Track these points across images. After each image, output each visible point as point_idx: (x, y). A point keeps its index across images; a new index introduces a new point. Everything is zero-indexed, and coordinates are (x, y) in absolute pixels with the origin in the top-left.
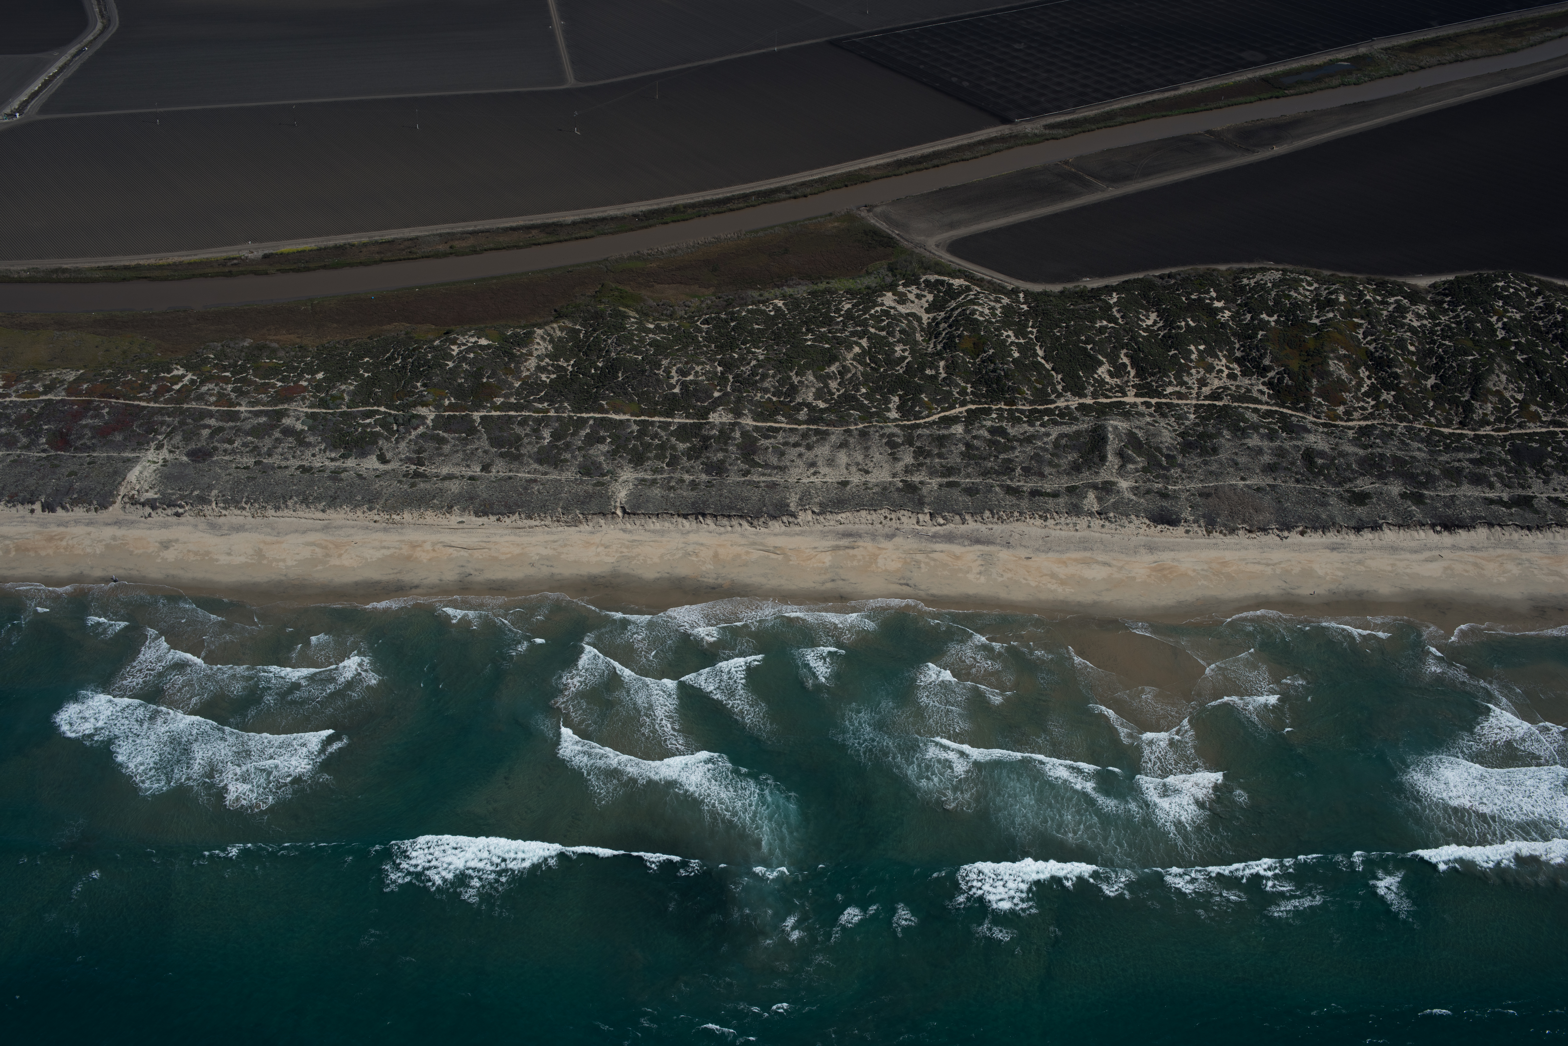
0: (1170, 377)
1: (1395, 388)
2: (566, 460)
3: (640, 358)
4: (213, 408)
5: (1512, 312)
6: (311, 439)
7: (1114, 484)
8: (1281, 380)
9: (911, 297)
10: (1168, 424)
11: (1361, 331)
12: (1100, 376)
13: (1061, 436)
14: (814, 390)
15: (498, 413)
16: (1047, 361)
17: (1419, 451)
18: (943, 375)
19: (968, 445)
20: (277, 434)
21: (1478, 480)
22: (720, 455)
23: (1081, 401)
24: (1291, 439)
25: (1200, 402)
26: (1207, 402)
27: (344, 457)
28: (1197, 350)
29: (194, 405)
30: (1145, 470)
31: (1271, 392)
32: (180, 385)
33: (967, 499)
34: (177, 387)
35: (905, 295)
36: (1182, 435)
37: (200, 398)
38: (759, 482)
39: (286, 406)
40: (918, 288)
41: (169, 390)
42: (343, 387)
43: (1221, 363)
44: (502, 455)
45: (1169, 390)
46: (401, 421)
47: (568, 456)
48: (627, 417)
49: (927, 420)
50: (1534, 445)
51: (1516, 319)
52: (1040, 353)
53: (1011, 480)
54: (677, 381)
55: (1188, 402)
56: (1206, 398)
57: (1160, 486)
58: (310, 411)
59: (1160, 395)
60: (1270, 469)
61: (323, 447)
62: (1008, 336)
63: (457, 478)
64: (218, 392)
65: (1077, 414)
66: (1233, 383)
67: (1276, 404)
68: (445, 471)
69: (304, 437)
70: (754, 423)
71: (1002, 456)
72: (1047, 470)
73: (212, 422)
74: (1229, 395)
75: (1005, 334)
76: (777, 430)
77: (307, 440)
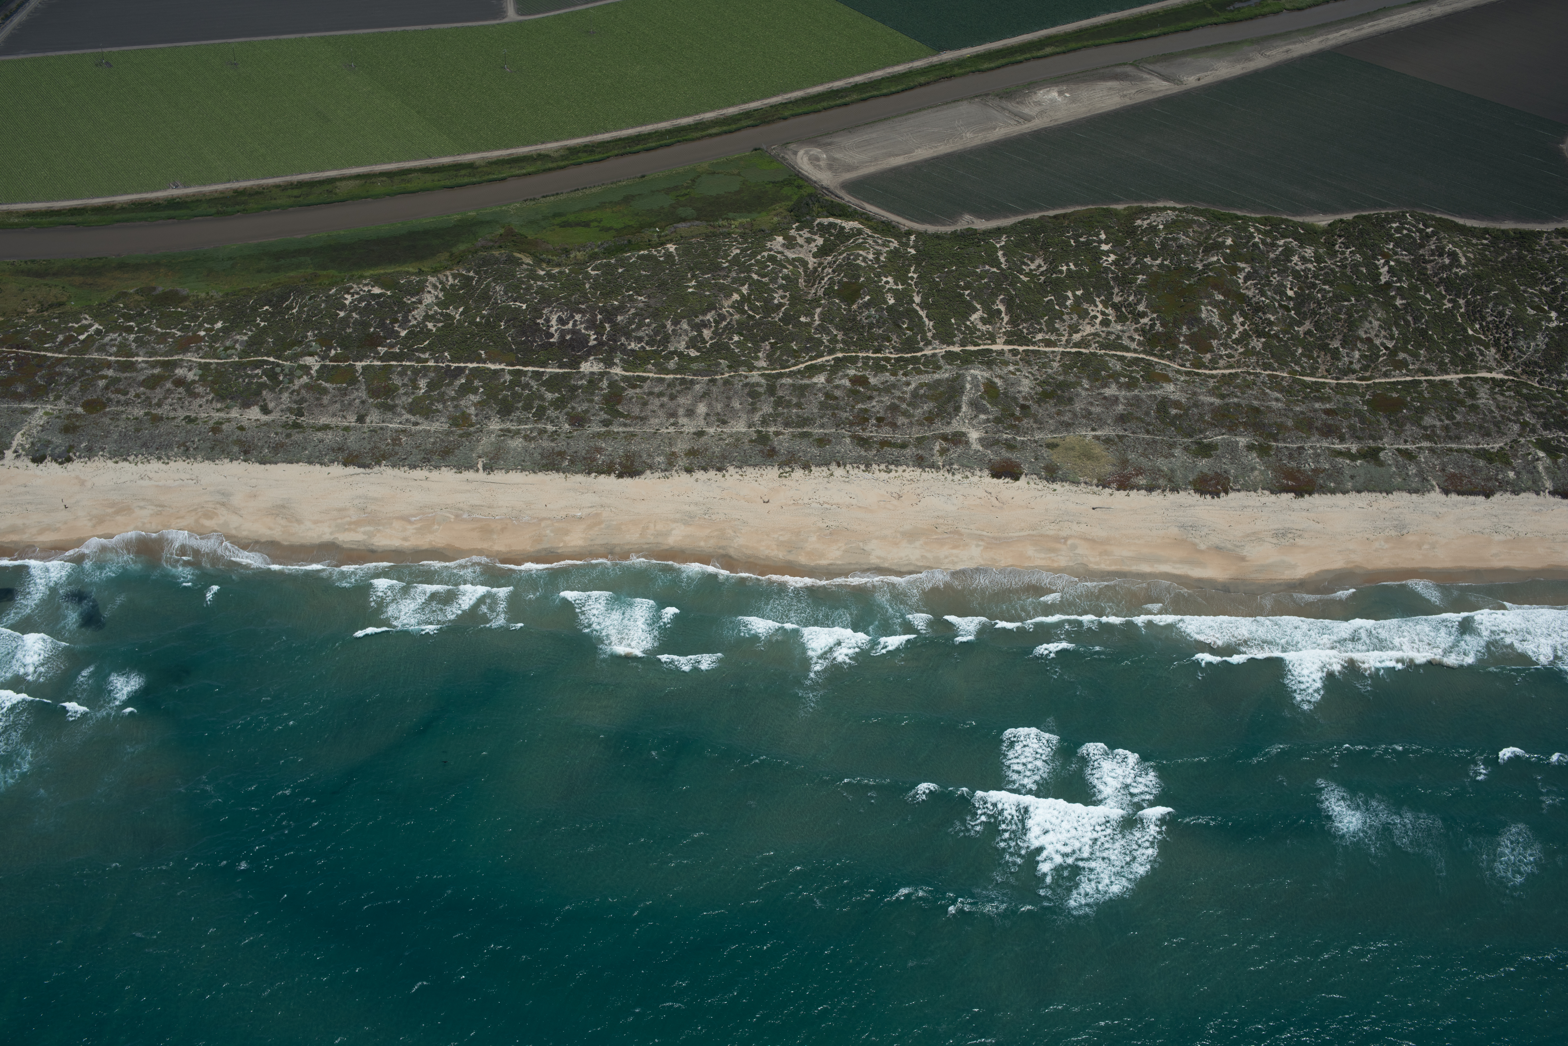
0: (1041, 324)
1: (1267, 335)
2: (438, 411)
3: (524, 306)
4: (113, 358)
5: (1402, 255)
6: (200, 389)
7: (964, 434)
8: (1153, 326)
9: (800, 241)
10: (1029, 373)
11: (1243, 274)
12: (972, 323)
13: (921, 386)
14: (687, 339)
15: (379, 363)
16: (922, 308)
17: (1276, 401)
18: (817, 323)
19: (828, 395)
20: (169, 385)
21: (1328, 431)
22: (585, 406)
23: (948, 349)
24: (1151, 388)
25: (1068, 350)
26: (1074, 350)
27: (228, 408)
28: (1074, 295)
29: (95, 356)
30: (997, 420)
31: (1142, 338)
32: (86, 334)
33: (815, 451)
34: (82, 337)
35: (794, 238)
36: (1042, 383)
37: (102, 349)
38: (618, 433)
39: (180, 357)
40: (810, 232)
41: (75, 339)
42: (238, 337)
43: (1097, 309)
44: (378, 406)
45: (1040, 336)
46: (287, 371)
47: (440, 407)
48: (502, 366)
49: (792, 369)
50: (1395, 395)
51: (1404, 263)
52: (917, 299)
53: (864, 430)
54: (556, 331)
55: (1056, 349)
56: (1076, 345)
57: (1009, 436)
58: (203, 361)
59: (1028, 342)
60: (1122, 419)
61: (210, 398)
62: (887, 283)
63: (331, 428)
64: (120, 342)
65: (942, 362)
66: (1104, 329)
67: (1144, 352)
68: (324, 420)
69: (194, 388)
70: (624, 373)
71: (860, 406)
72: (901, 420)
73: (110, 373)
74: (1097, 342)
75: (884, 279)
76: (644, 379)
77: (197, 390)
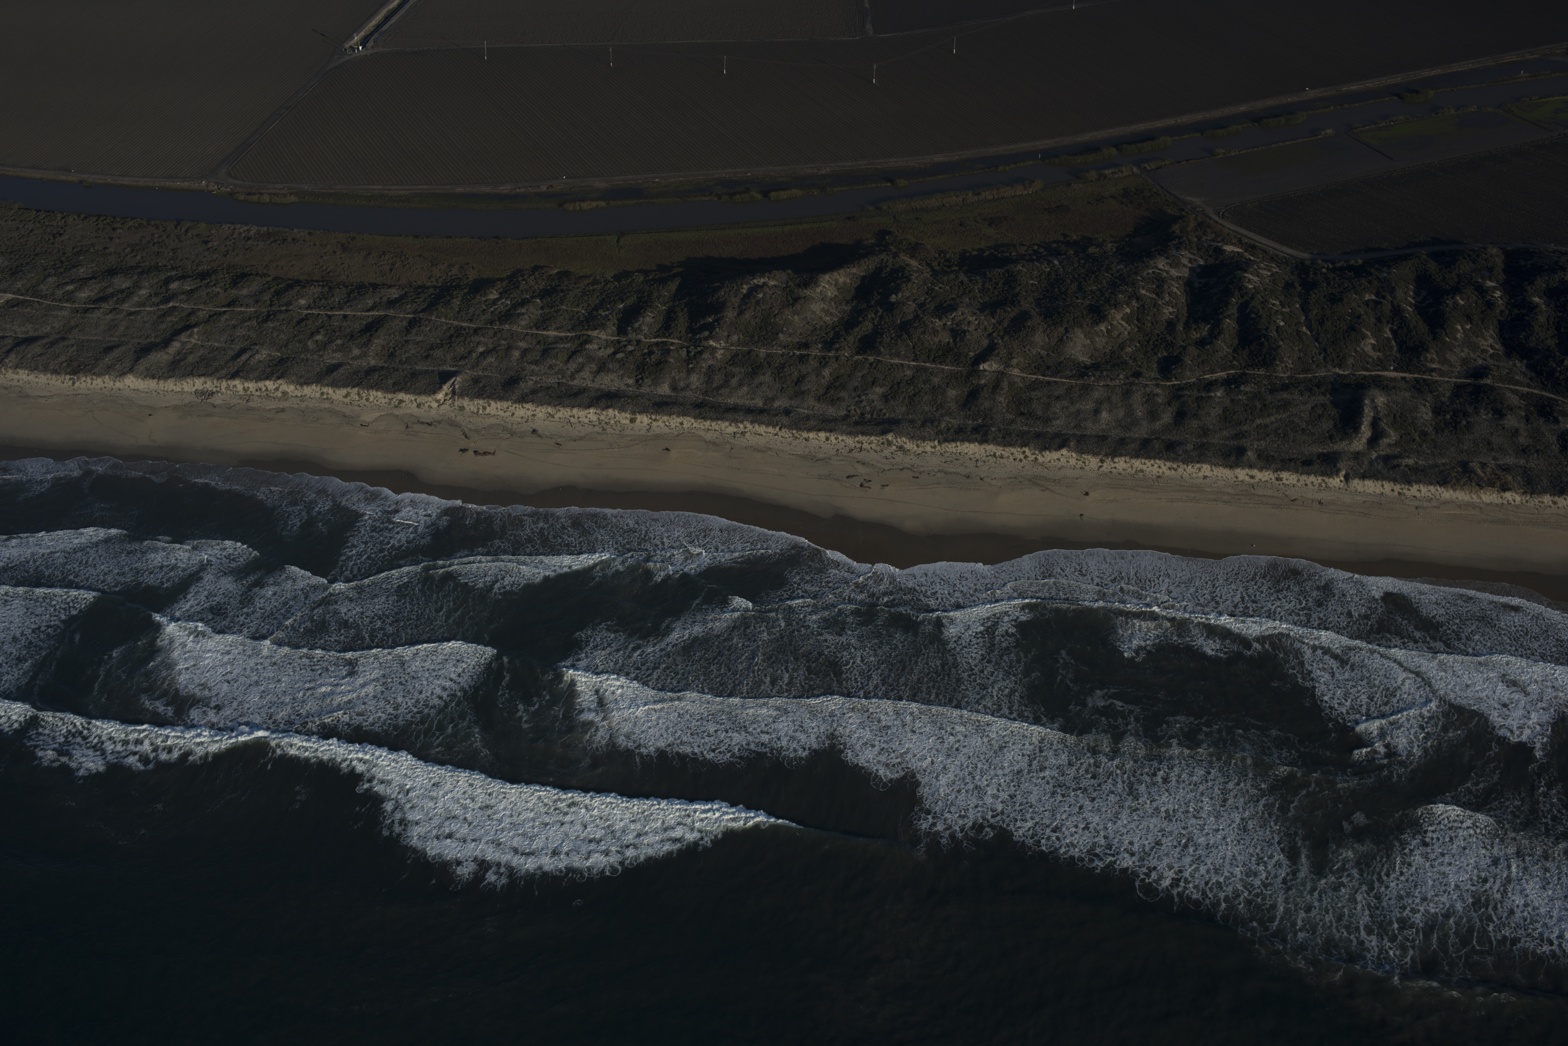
0: (1432, 353)
2: (843, 399)
4: (523, 331)
6: (611, 365)
7: (1365, 455)
8: (1546, 363)
9: (1184, 261)
10: (1425, 400)
13: (1318, 406)
14: (1081, 346)
16: (1311, 331)
19: (1226, 409)
20: (581, 359)
22: (988, 404)
23: (1340, 372)
24: (1548, 422)
25: (1459, 381)
26: (1466, 381)
27: (639, 383)
28: (1463, 328)
29: (506, 327)
30: (1397, 444)
31: (1534, 375)
32: (494, 307)
34: (491, 310)
35: (1177, 258)
39: (589, 333)
40: (1191, 253)
43: (1487, 343)
44: (786, 392)
45: (1430, 366)
46: (692, 353)
47: (845, 396)
48: (902, 361)
49: (1187, 381)
52: (1305, 322)
54: (951, 330)
56: (1469, 377)
57: (1411, 460)
59: (1420, 371)
60: (1524, 450)
61: (621, 373)
62: (1275, 305)
64: (529, 317)
66: (1496, 363)
67: (1537, 387)
69: (605, 364)
70: (1022, 375)
72: (1301, 438)
73: (523, 344)
74: (1490, 375)
75: (1272, 302)
76: (1043, 383)
77: (607, 366)
